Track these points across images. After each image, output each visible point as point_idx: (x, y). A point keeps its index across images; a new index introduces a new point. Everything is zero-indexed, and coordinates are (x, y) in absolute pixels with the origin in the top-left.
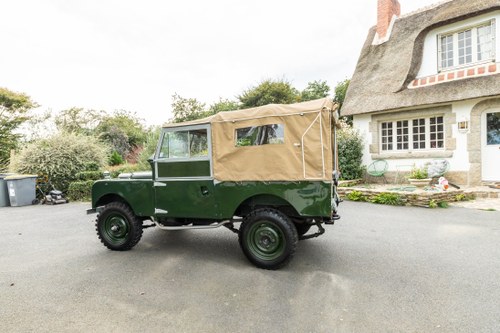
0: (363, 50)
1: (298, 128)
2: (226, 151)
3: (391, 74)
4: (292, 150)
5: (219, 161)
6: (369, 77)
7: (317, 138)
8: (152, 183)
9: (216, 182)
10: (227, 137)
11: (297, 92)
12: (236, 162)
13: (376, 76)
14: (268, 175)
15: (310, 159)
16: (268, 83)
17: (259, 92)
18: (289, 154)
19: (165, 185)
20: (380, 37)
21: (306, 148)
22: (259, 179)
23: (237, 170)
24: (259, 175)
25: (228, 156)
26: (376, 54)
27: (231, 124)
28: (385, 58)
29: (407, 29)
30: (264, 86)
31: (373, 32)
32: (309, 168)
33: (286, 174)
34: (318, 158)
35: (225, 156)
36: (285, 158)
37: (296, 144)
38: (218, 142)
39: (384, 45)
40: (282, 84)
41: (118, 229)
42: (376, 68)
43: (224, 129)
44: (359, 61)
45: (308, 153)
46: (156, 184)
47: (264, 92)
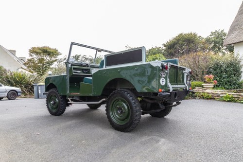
11: (202, 39)
16: (182, 34)
17: (174, 40)
30: (179, 36)
40: (191, 34)
47: (179, 40)
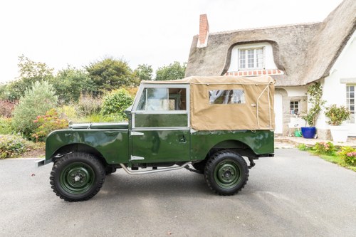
0: (191, 50)
1: (254, 94)
2: (202, 107)
3: (212, 67)
4: (250, 108)
5: (195, 114)
6: (198, 67)
7: (266, 101)
8: (129, 133)
9: (192, 131)
10: (202, 96)
12: (209, 116)
13: (203, 67)
14: (235, 126)
15: (261, 115)
17: (102, 66)
18: (249, 111)
19: (143, 134)
20: (201, 43)
21: (259, 107)
22: (228, 129)
23: (210, 122)
24: (228, 126)
25: (203, 111)
26: (200, 53)
27: (206, 87)
28: (206, 57)
29: (216, 42)
30: (107, 61)
31: (196, 39)
32: (262, 122)
33: (248, 125)
34: (267, 114)
35: (202, 111)
36: (247, 114)
37: (253, 105)
38: (195, 99)
39: (204, 48)
41: (81, 179)
42: (202, 62)
43: (199, 89)
44: (190, 56)
45: (261, 111)
46: (132, 134)
47: (107, 66)
